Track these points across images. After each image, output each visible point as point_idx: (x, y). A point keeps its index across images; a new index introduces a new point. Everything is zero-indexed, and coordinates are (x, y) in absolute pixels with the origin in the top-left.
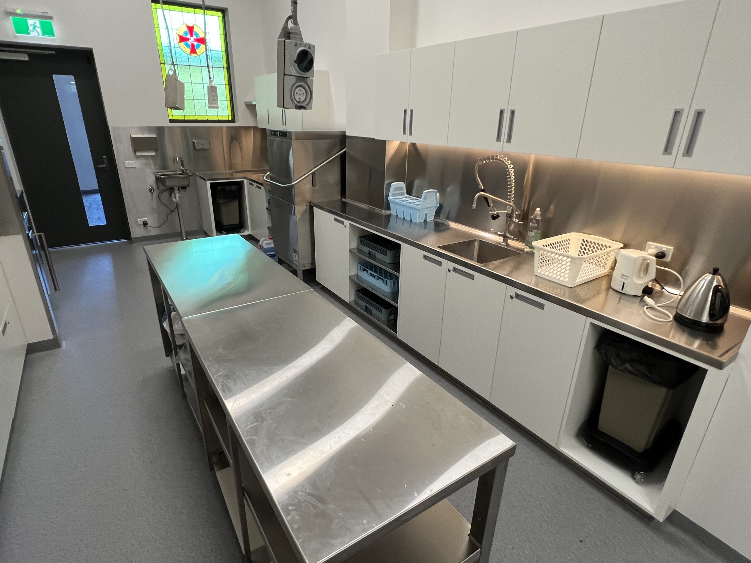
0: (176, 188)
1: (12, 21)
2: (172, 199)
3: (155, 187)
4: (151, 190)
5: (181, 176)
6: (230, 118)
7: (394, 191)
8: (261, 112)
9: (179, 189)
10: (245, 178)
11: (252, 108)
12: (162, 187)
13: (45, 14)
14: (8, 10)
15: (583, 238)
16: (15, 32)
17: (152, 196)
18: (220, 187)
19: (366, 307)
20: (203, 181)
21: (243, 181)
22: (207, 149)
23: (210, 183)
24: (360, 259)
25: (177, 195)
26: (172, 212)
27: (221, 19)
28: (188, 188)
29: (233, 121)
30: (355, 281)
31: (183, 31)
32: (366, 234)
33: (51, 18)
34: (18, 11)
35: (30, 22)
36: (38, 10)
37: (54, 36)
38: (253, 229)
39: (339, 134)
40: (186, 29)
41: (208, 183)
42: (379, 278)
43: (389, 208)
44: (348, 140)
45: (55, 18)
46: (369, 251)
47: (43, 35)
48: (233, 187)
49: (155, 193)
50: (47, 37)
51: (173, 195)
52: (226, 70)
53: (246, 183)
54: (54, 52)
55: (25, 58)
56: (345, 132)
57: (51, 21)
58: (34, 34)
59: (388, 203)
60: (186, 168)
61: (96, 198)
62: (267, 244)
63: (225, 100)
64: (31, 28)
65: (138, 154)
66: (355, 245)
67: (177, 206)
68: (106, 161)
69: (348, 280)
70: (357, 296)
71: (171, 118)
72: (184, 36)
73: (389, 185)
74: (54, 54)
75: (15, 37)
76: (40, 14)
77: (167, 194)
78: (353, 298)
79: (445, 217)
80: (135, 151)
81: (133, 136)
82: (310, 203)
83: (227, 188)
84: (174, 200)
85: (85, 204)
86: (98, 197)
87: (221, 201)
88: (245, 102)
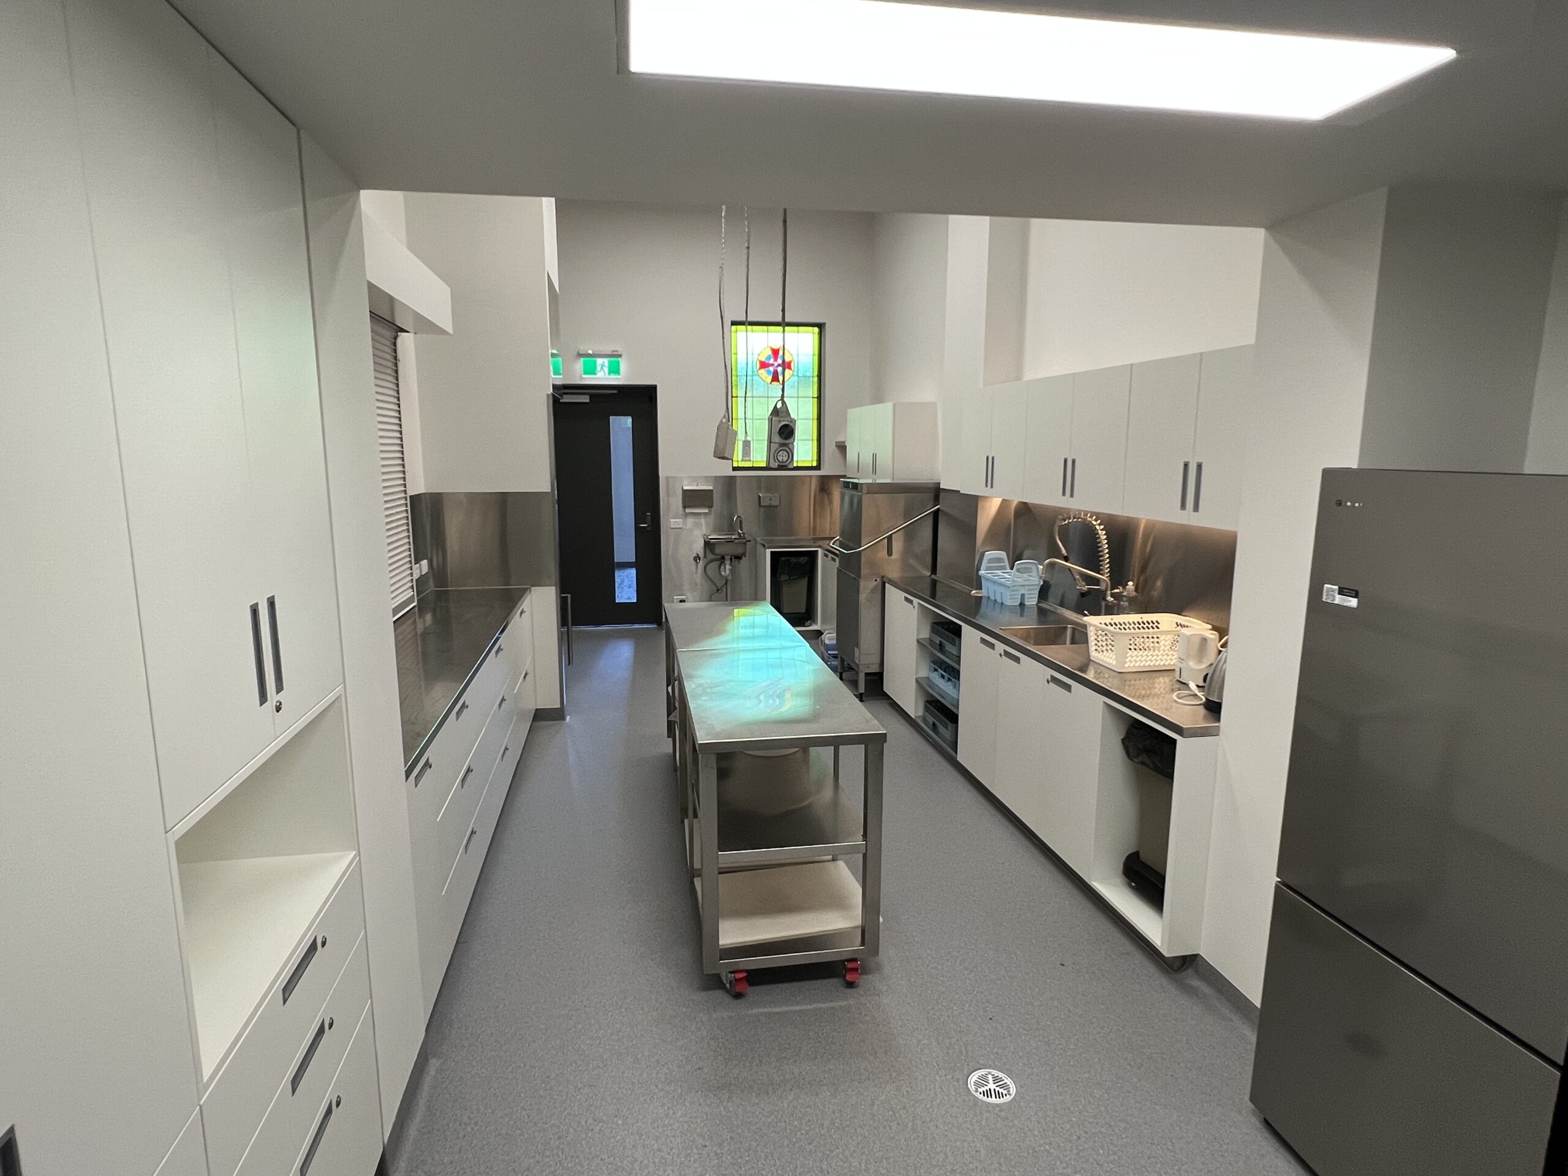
0: (727, 558)
1: (582, 363)
2: (720, 572)
3: (701, 555)
4: (697, 558)
5: (737, 541)
6: (815, 464)
7: (988, 563)
8: (851, 455)
9: (731, 559)
10: (820, 547)
11: (842, 448)
12: (710, 556)
13: (616, 353)
14: (581, 352)
15: (1177, 621)
16: (582, 372)
17: (697, 568)
18: (783, 559)
19: (934, 724)
20: (762, 548)
21: (817, 551)
22: (776, 506)
23: (771, 552)
24: (933, 655)
25: (728, 567)
26: (718, 590)
27: (817, 336)
28: (743, 558)
29: (818, 468)
30: (922, 685)
31: (766, 355)
32: (941, 621)
33: (620, 356)
34: (590, 352)
35: (599, 361)
36: (608, 349)
37: (619, 374)
38: (823, 622)
39: (932, 486)
40: (770, 353)
41: (768, 551)
42: (949, 680)
43: (979, 587)
44: (942, 495)
45: (623, 356)
46: (940, 641)
47: (609, 374)
48: (802, 559)
49: (701, 564)
50: (612, 376)
51: (722, 567)
52: (816, 400)
53: (820, 552)
54: (616, 392)
55: (586, 399)
56: (939, 483)
57: (620, 359)
58: (600, 374)
59: (979, 578)
60: (744, 531)
61: (631, 574)
62: (829, 639)
63: (809, 440)
64: (599, 368)
65: (688, 510)
66: (926, 634)
67: (726, 583)
68: (649, 519)
69: (913, 684)
70: (926, 709)
71: (735, 465)
72: (767, 362)
73: (983, 555)
74: (616, 394)
75: (582, 378)
76: (610, 353)
77: (715, 564)
78: (920, 713)
79: (1058, 602)
80: (685, 507)
81: (685, 488)
82: (883, 577)
83: (793, 560)
84: (723, 573)
85: (617, 579)
86: (633, 571)
87: (784, 577)
88: (836, 442)
